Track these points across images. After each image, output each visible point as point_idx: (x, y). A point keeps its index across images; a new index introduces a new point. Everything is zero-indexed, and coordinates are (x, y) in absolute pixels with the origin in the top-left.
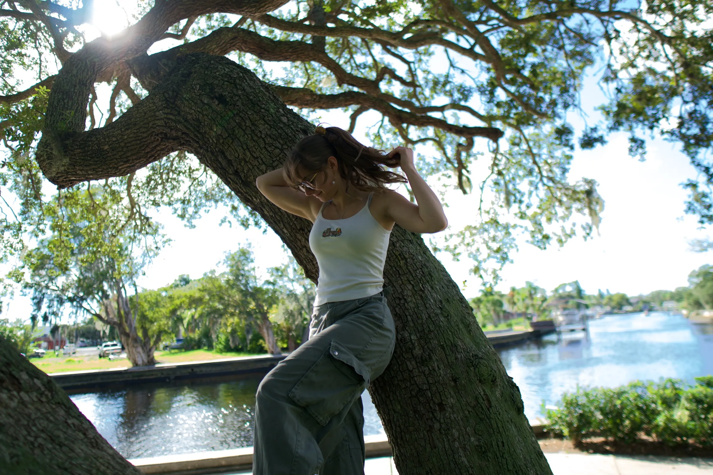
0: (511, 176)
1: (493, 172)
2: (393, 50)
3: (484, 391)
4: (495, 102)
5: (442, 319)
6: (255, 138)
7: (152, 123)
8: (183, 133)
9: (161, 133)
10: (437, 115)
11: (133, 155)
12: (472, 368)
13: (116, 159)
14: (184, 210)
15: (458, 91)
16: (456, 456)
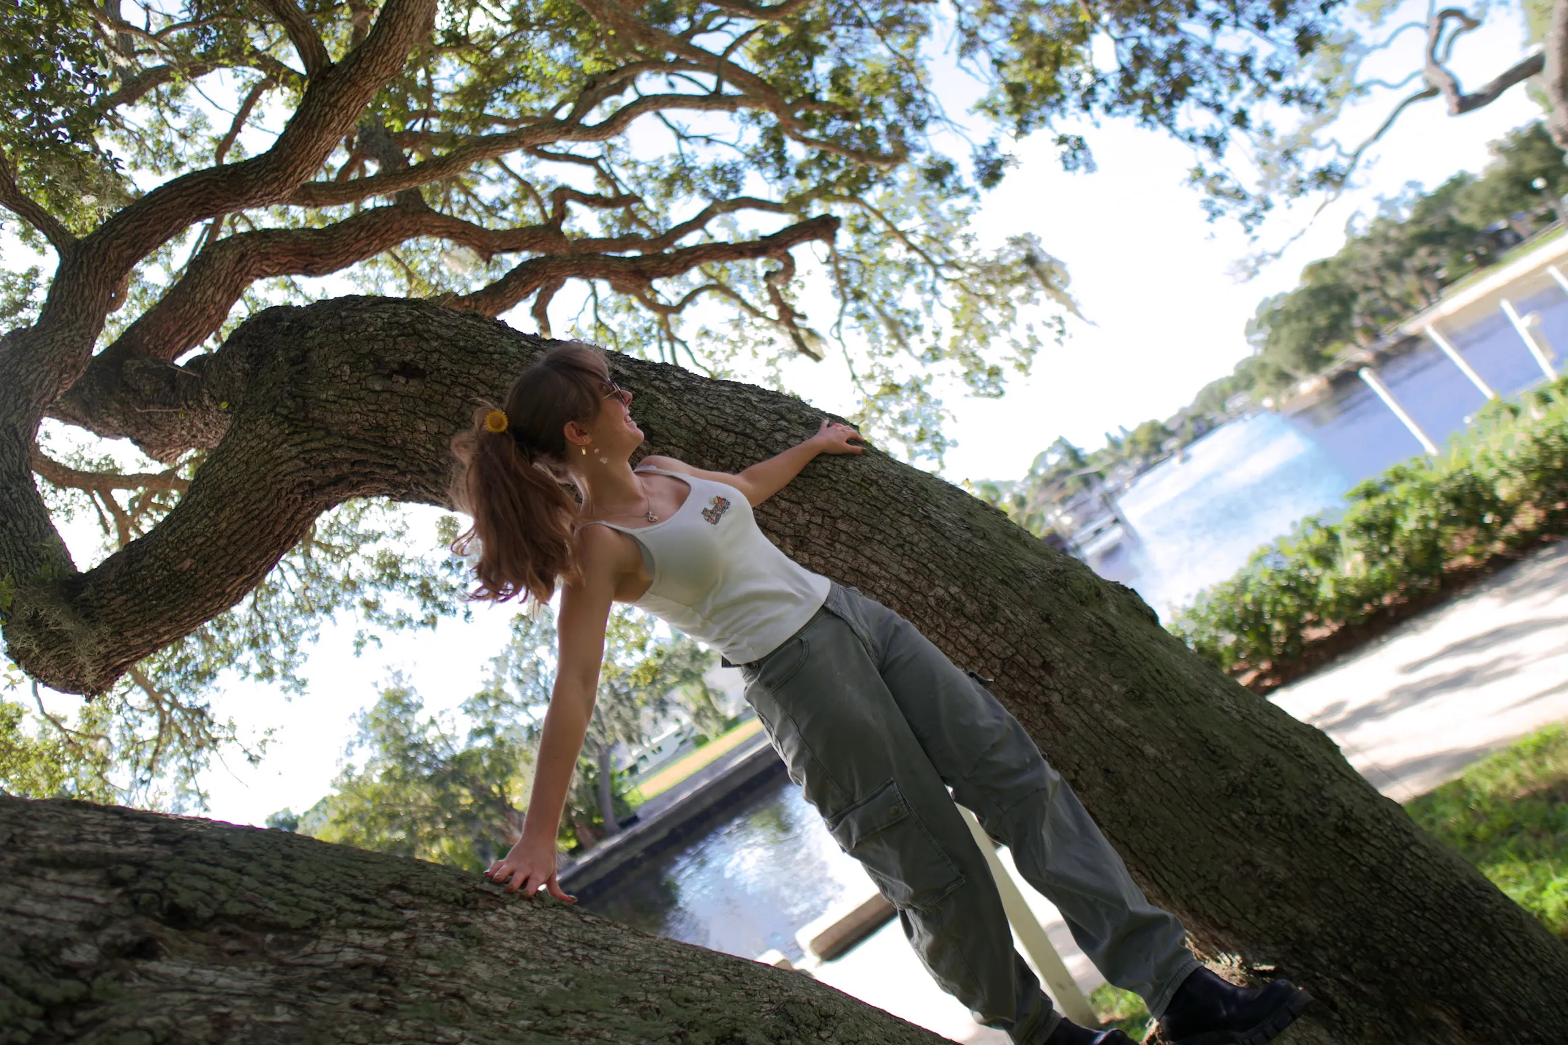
0: (880, 292)
1: (845, 301)
2: (549, 149)
3: (1094, 614)
4: (792, 171)
5: (980, 543)
7: (271, 474)
8: (353, 464)
10: (691, 240)
11: (251, 552)
12: (1061, 591)
13: (218, 576)
15: (714, 177)
16: (1106, 724)
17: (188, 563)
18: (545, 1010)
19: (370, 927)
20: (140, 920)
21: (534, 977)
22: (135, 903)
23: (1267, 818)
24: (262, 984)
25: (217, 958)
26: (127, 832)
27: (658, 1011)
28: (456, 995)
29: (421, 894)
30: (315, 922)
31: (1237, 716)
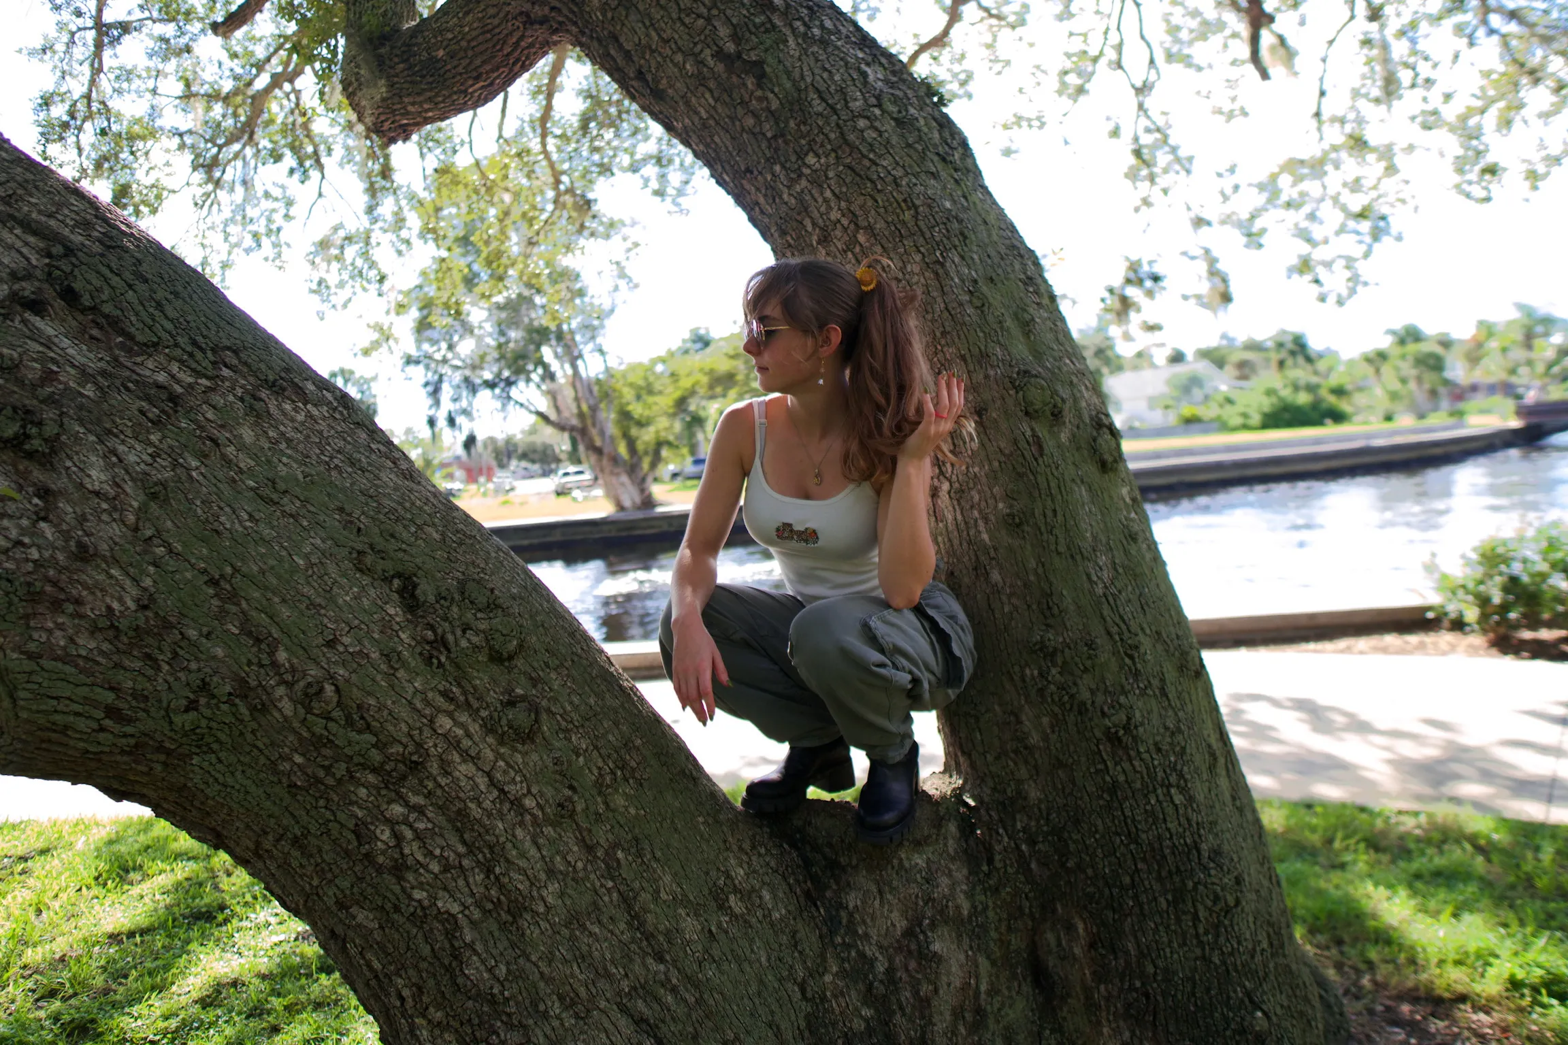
1: (1352, 17)
5: (970, 310)
8: (553, 9)
9: (521, 13)
12: (1012, 392)
13: (461, 74)
14: (663, 177)
16: (972, 532)
17: (441, 53)
18: (274, 483)
19: (188, 367)
20: (46, 286)
21: (285, 460)
22: (50, 274)
23: (1053, 688)
24: (93, 366)
25: (80, 335)
26: (86, 225)
27: (359, 530)
28: (214, 441)
29: (245, 364)
30: (155, 345)
31: (1099, 590)
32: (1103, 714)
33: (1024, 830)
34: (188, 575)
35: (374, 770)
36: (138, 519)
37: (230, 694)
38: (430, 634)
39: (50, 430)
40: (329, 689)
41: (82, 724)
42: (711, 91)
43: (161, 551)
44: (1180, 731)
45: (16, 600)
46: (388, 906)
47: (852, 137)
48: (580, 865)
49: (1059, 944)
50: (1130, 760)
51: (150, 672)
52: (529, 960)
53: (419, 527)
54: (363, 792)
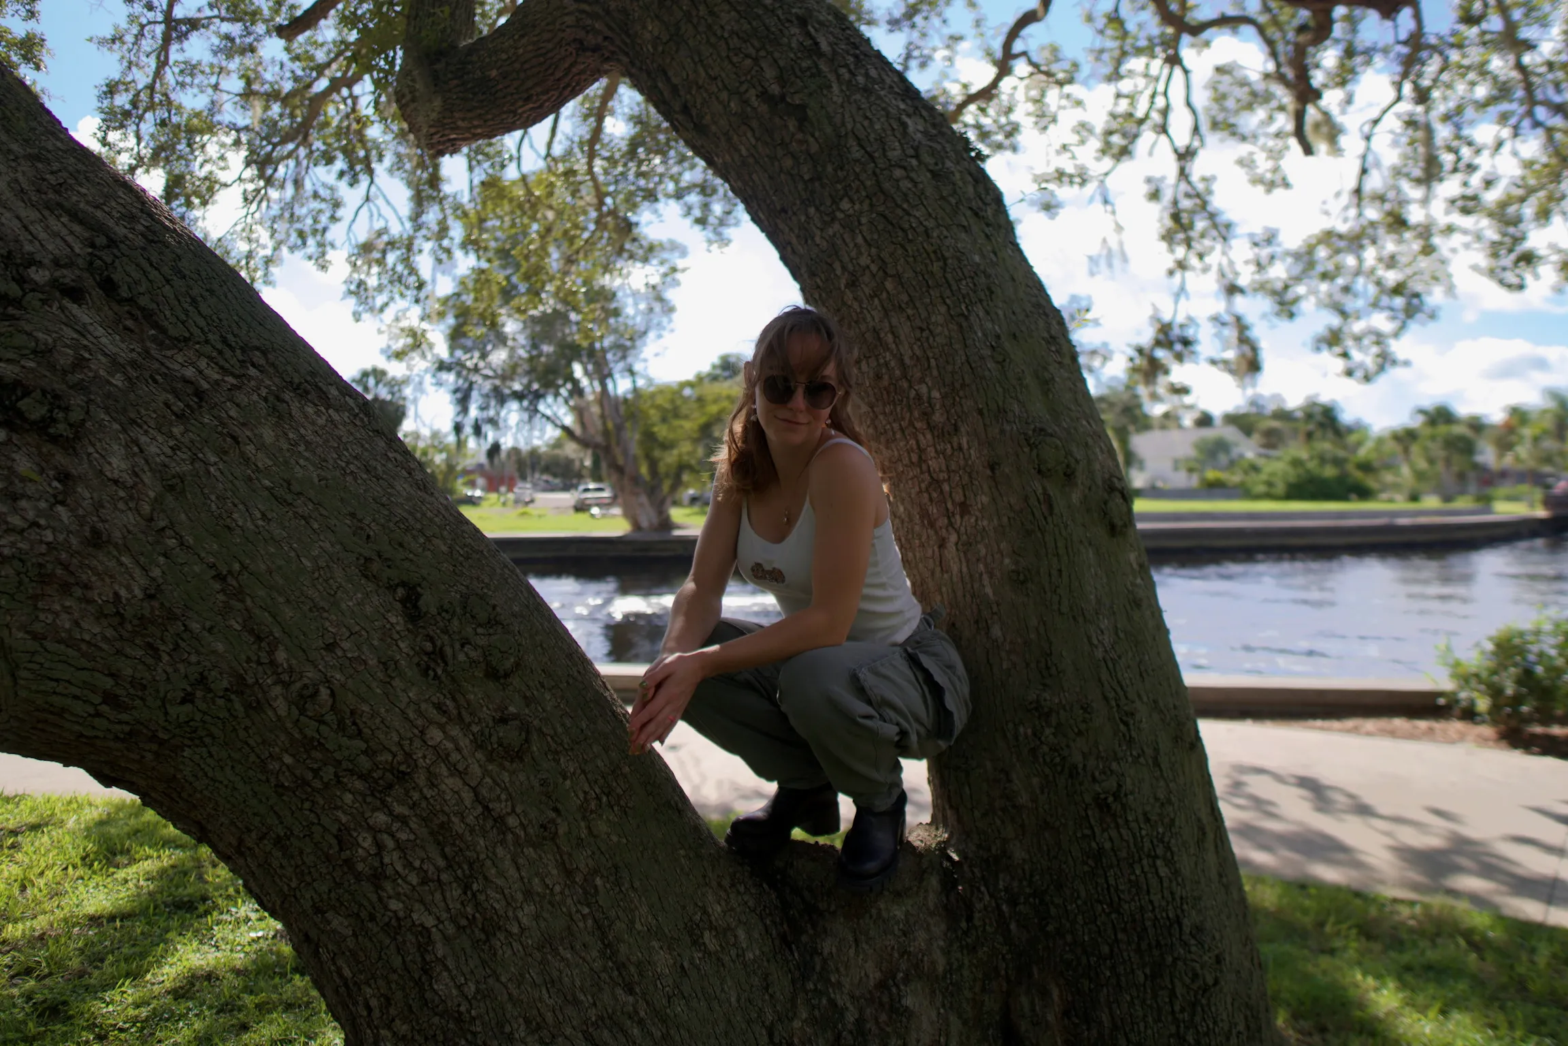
3: (1044, 489)
5: (991, 365)
6: (713, 40)
7: (559, 21)
9: (575, 40)
12: (1026, 450)
13: (511, 95)
14: (706, 207)
17: (494, 73)
18: (289, 484)
19: (216, 364)
20: (86, 275)
21: (302, 462)
22: (91, 263)
23: (1045, 749)
24: (124, 355)
25: (115, 325)
26: (131, 218)
27: (368, 537)
28: (235, 438)
29: (273, 365)
30: (186, 340)
31: (1099, 654)
32: (1094, 779)
33: (1006, 889)
34: (197, 569)
35: (361, 777)
36: (153, 510)
37: (226, 690)
38: (428, 646)
39: (76, 416)
40: (324, 692)
41: (79, 708)
42: (752, 130)
43: (172, 542)
44: (1169, 802)
45: (27, 580)
46: (363, 914)
47: (887, 185)
48: (557, 889)
49: (1033, 1010)
50: (1117, 827)
51: (150, 661)
52: (498, 980)
53: (428, 539)
54: (348, 798)
